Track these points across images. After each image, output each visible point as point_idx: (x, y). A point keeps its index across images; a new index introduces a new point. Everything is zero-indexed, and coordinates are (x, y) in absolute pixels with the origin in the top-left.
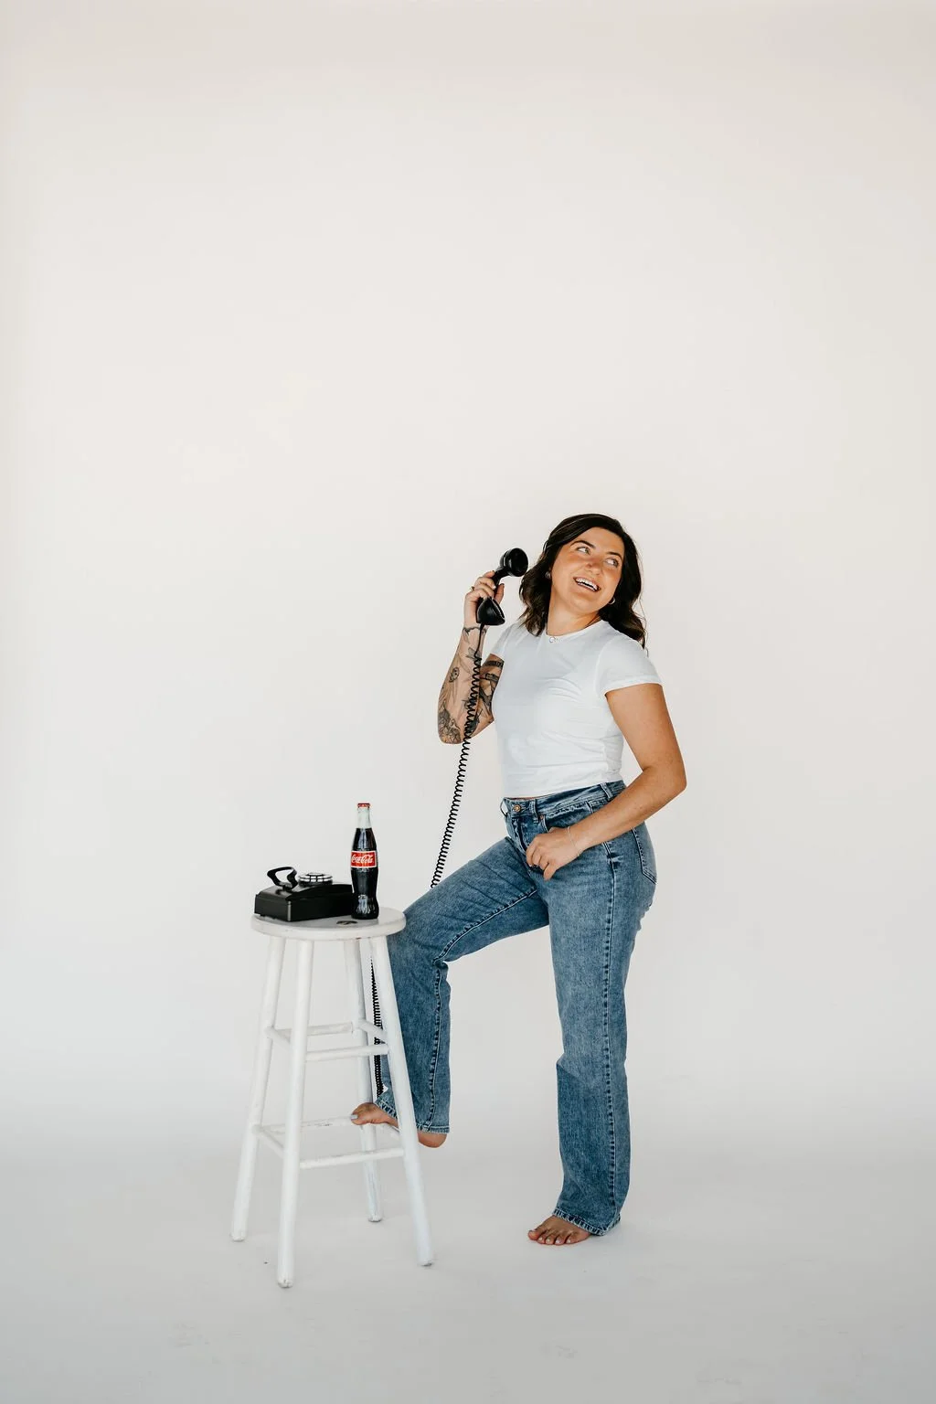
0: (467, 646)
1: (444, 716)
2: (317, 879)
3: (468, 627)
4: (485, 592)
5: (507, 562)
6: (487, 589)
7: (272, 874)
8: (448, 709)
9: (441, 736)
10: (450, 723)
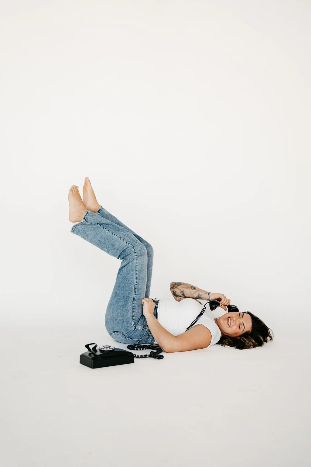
0: (203, 293)
1: (179, 284)
2: (107, 349)
3: (210, 294)
4: (224, 301)
5: (233, 307)
6: (225, 301)
7: (87, 346)
8: (181, 285)
9: (172, 283)
10: (176, 286)
